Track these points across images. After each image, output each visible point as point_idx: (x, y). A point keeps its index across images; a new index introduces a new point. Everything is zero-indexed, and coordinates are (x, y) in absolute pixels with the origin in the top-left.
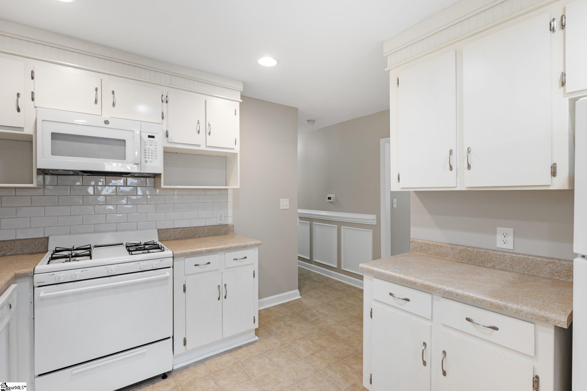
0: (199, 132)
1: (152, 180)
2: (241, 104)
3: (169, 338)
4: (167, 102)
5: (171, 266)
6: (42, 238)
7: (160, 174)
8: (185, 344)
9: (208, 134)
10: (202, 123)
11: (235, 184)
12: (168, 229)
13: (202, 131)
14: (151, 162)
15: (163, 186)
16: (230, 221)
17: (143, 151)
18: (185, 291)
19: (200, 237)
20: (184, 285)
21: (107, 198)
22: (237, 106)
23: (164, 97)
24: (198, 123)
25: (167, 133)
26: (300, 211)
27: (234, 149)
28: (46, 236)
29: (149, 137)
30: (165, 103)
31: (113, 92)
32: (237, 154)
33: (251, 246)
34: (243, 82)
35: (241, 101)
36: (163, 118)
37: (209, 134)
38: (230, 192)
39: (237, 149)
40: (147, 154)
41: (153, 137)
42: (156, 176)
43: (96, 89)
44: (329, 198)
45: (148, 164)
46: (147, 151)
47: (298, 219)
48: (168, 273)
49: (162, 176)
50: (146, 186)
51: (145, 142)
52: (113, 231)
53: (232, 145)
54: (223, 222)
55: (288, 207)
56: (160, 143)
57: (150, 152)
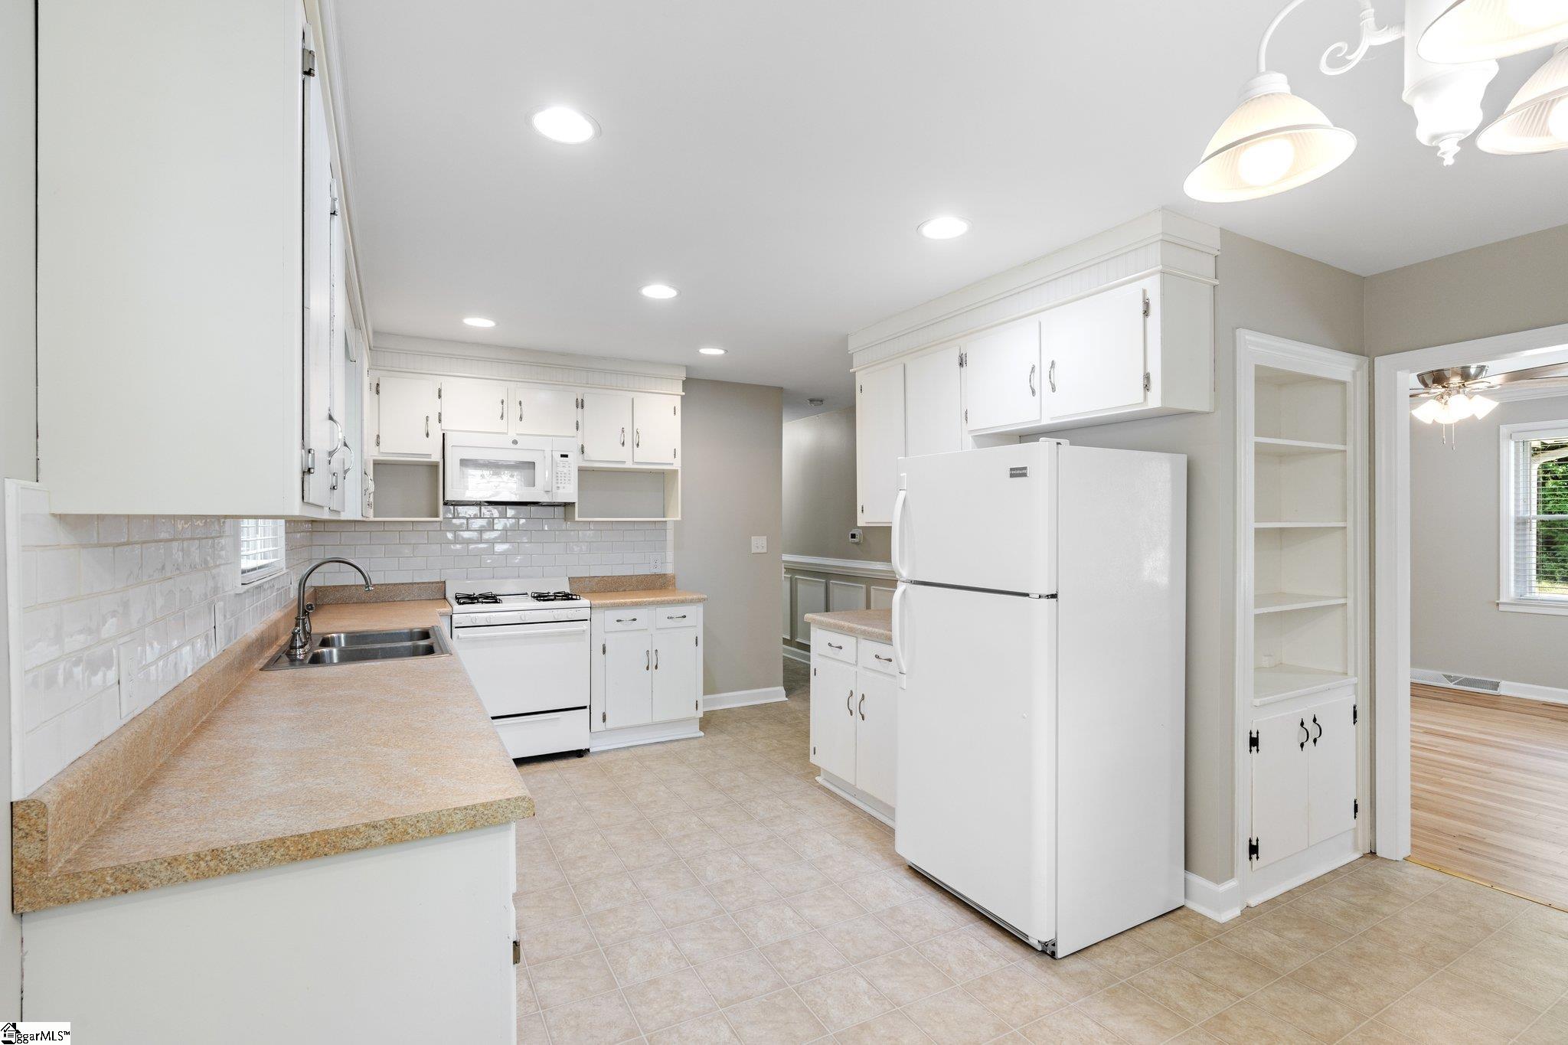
0: (623, 444)
1: (561, 509)
2: (682, 397)
3: (585, 707)
4: (582, 407)
5: (588, 618)
6: (438, 583)
7: (574, 503)
8: (604, 720)
9: (635, 446)
10: (628, 430)
11: (674, 516)
12: (581, 578)
13: (628, 443)
14: (564, 488)
15: (577, 519)
16: (669, 570)
17: (554, 476)
18: (604, 652)
19: (625, 590)
20: (604, 645)
21: (508, 534)
22: (677, 402)
23: (580, 401)
24: (623, 431)
25: (583, 447)
26: (786, 557)
27: (672, 464)
28: (443, 580)
29: (562, 456)
30: (580, 409)
31: (520, 403)
32: (676, 471)
33: (692, 602)
34: (686, 366)
35: (684, 394)
36: (577, 429)
37: (638, 445)
38: (670, 527)
39: (677, 464)
40: (560, 478)
41: (566, 456)
42: (567, 506)
43: (502, 402)
44: (853, 536)
45: (561, 491)
46: (559, 475)
47: (784, 570)
48: (585, 625)
49: (576, 505)
50: (554, 518)
51: (557, 463)
52: (515, 578)
53: (669, 458)
54: (658, 571)
55: (765, 550)
56: (574, 461)
57: (563, 475)
